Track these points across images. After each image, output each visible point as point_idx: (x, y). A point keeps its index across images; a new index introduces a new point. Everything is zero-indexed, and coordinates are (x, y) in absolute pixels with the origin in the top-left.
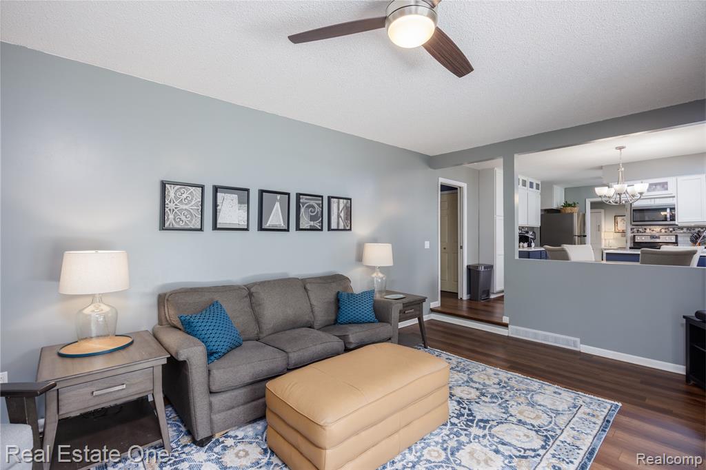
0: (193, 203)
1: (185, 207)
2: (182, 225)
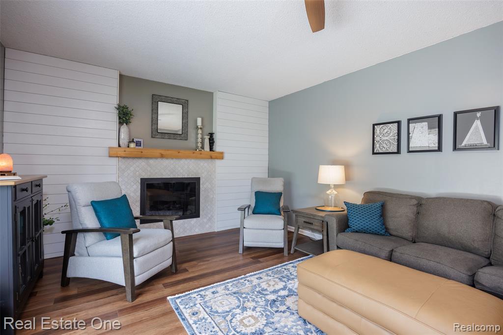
0: (391, 134)
1: (386, 138)
2: (384, 150)
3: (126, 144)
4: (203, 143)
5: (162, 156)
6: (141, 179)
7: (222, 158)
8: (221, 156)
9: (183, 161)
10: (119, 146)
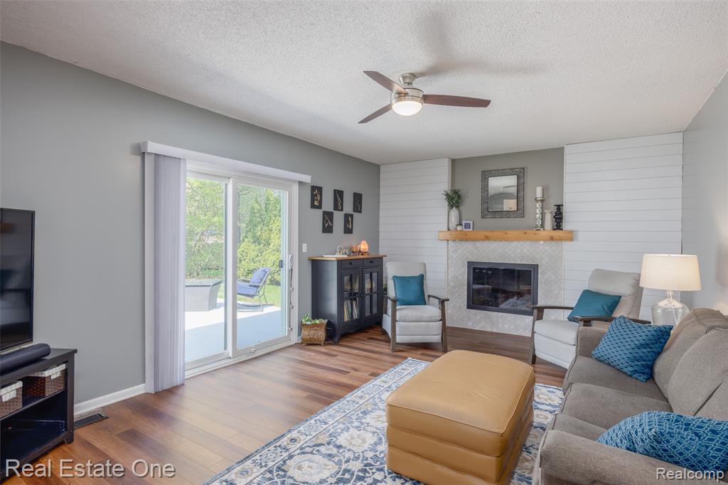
3: (455, 226)
4: (543, 219)
5: (487, 238)
6: (468, 262)
7: (571, 239)
8: (571, 237)
9: (515, 244)
10: (449, 230)
